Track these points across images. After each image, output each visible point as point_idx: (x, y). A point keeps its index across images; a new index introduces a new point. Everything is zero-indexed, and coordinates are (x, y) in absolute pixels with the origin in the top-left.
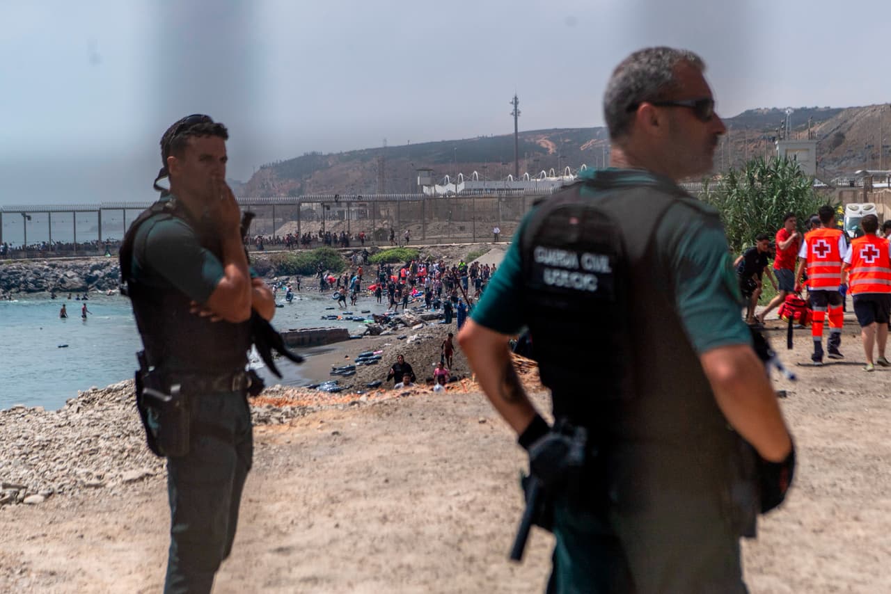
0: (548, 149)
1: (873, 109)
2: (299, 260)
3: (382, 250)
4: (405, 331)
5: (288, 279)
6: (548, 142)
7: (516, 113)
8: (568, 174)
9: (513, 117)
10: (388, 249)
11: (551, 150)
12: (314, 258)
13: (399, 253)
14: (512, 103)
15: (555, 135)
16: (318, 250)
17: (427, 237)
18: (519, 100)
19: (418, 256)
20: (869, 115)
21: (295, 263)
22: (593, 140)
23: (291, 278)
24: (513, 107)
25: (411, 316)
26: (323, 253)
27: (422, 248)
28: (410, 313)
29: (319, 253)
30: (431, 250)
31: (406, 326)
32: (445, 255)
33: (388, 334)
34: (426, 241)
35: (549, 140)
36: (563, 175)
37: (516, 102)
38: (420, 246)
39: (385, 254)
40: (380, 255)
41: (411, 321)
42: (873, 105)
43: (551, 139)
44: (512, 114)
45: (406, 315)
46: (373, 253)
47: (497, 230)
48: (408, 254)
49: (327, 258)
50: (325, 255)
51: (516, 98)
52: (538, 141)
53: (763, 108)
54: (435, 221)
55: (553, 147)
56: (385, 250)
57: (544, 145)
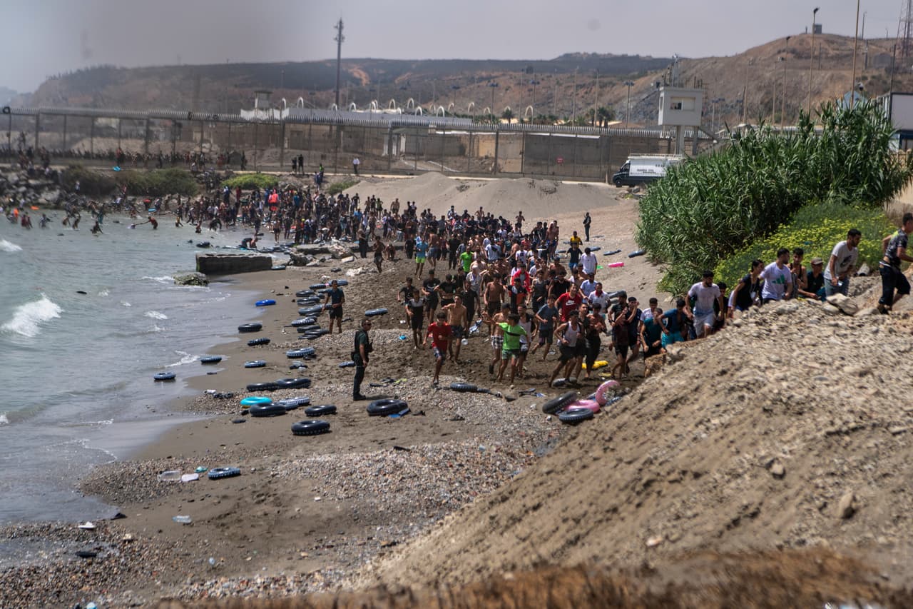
0: (361, 80)
1: (714, 61)
2: (147, 180)
3: (237, 174)
4: (334, 264)
5: (134, 200)
6: (362, 72)
7: (340, 39)
8: (392, 107)
9: (336, 43)
10: (244, 174)
11: (365, 81)
12: (164, 179)
13: (257, 180)
14: (336, 27)
15: (368, 64)
16: (168, 170)
17: (284, 164)
18: (344, 25)
19: (277, 184)
20: (709, 67)
21: (142, 183)
22: (408, 74)
23: (138, 198)
24: (336, 32)
25: (340, 247)
26: (174, 173)
27: (281, 175)
28: (339, 244)
29: (169, 174)
30: (290, 178)
31: (334, 257)
32: (306, 184)
33: (316, 266)
34: (284, 168)
35: (363, 70)
36: (388, 108)
37: (340, 26)
38: (279, 173)
39: (241, 179)
40: (235, 180)
41: (340, 253)
42: (712, 58)
43: (365, 70)
44: (336, 39)
45: (335, 246)
46: (228, 177)
47: (357, 161)
48: (267, 180)
49: (178, 179)
50: (176, 176)
51: (341, 23)
52: (350, 71)
53: (582, 52)
54: (272, 148)
55: (366, 78)
56: (240, 175)
57: (356, 75)
